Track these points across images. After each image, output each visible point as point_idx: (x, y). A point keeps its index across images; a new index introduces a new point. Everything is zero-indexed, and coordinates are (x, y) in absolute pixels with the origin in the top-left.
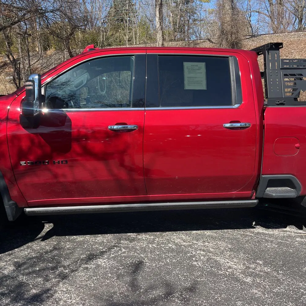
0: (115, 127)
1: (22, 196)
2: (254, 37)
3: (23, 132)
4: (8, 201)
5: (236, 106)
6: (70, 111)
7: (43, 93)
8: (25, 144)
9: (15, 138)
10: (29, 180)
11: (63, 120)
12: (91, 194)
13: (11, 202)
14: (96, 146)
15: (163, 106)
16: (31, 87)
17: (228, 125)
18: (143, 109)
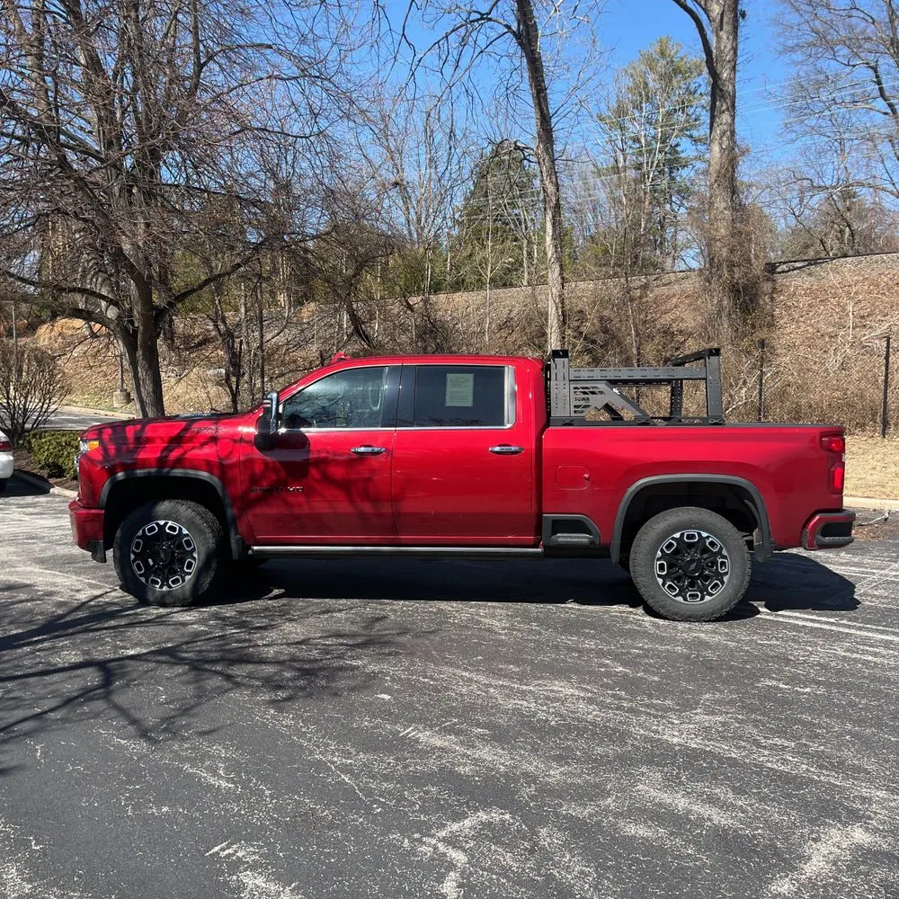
0: (362, 449)
1: (251, 529)
2: (815, 264)
3: (257, 454)
4: (235, 535)
5: (509, 426)
6: (310, 432)
7: (280, 411)
8: (258, 469)
9: (250, 462)
10: (259, 510)
11: (303, 442)
12: (331, 532)
13: (238, 536)
14: (338, 472)
15: (418, 425)
16: (269, 406)
17: (497, 449)
18: (394, 429)
